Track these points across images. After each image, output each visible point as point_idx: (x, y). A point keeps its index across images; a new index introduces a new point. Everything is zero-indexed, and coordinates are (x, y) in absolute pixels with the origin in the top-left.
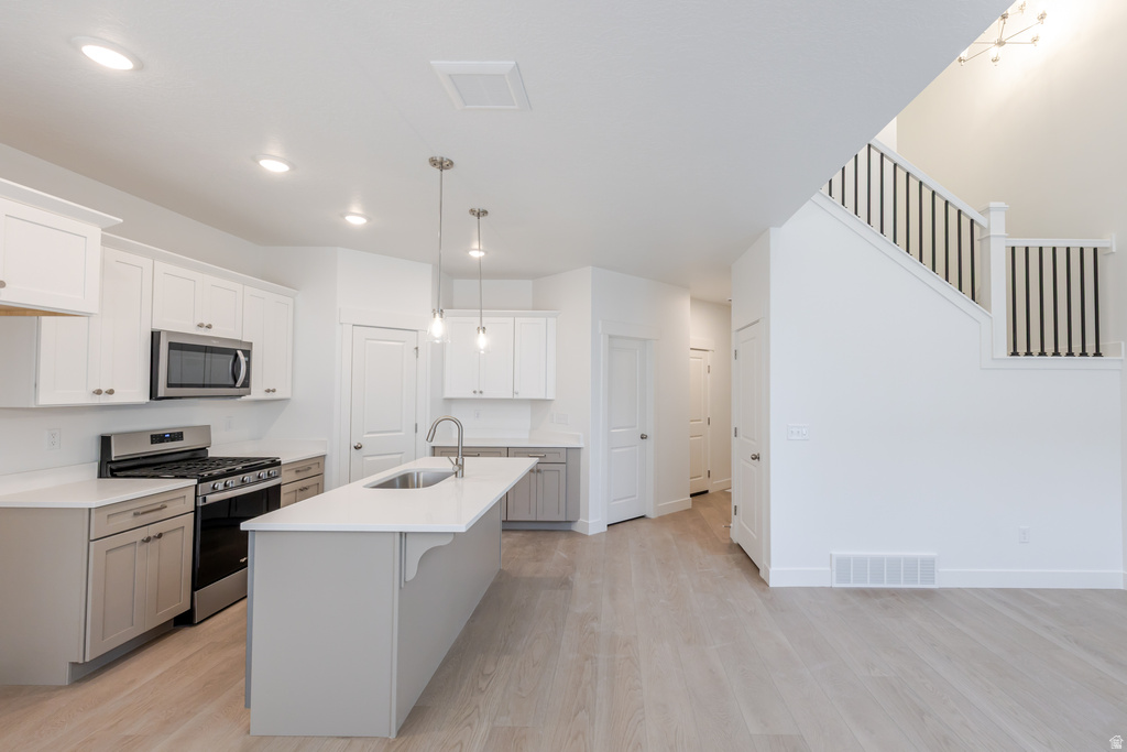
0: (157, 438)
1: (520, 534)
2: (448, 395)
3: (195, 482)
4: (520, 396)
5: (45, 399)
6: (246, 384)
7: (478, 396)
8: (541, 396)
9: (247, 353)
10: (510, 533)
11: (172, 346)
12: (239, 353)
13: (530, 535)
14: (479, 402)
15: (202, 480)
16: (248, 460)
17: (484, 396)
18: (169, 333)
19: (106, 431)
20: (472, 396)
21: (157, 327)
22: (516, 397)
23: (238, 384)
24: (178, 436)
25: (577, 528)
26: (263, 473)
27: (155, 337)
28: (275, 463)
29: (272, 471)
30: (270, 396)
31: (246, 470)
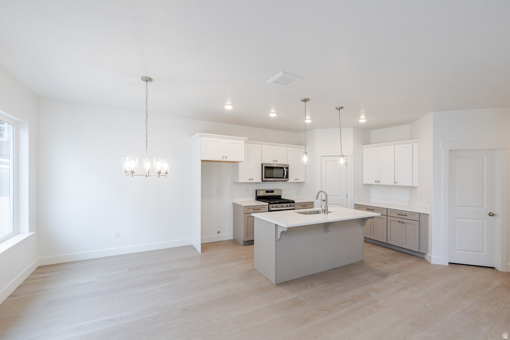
0: (267, 192)
1: (392, 251)
2: (365, 182)
3: (268, 204)
4: (398, 184)
5: (240, 181)
6: (287, 177)
7: (377, 183)
8: (411, 185)
9: (287, 168)
10: (386, 249)
11: (266, 167)
12: (285, 168)
13: (397, 253)
14: (378, 185)
15: (269, 204)
16: (287, 200)
17: (380, 183)
18: (265, 164)
19: (257, 189)
20: (375, 183)
21: (263, 163)
22: (396, 184)
23: (285, 177)
24: (272, 191)
25: (427, 258)
26: (289, 204)
27: (262, 164)
28: (293, 202)
29: (292, 204)
30: (297, 181)
31: (284, 203)
